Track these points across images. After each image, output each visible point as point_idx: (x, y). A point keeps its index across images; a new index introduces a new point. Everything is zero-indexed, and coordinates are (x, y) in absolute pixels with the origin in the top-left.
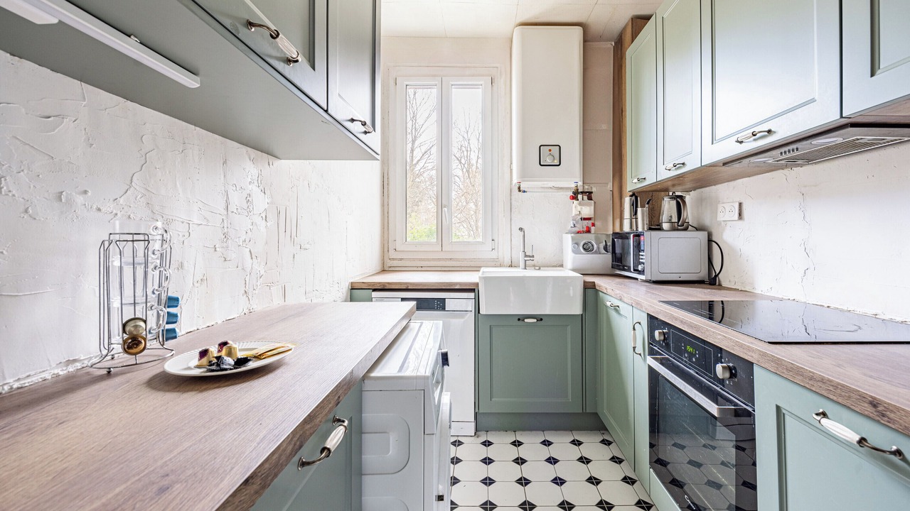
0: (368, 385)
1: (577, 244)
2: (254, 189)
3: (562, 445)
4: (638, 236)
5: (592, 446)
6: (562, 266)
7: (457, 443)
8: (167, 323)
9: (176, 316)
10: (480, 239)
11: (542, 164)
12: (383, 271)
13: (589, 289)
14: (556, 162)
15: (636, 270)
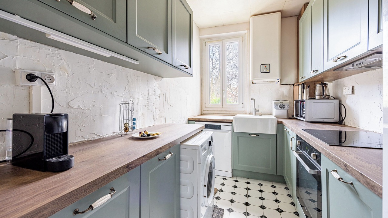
0: (182, 147)
1: (277, 105)
2: (156, 88)
3: (267, 187)
4: (302, 102)
5: (280, 189)
6: (272, 114)
7: (225, 179)
8: (133, 125)
9: (135, 123)
10: (238, 103)
11: (262, 72)
12: (201, 115)
13: (280, 124)
14: (268, 71)
15: (301, 117)
